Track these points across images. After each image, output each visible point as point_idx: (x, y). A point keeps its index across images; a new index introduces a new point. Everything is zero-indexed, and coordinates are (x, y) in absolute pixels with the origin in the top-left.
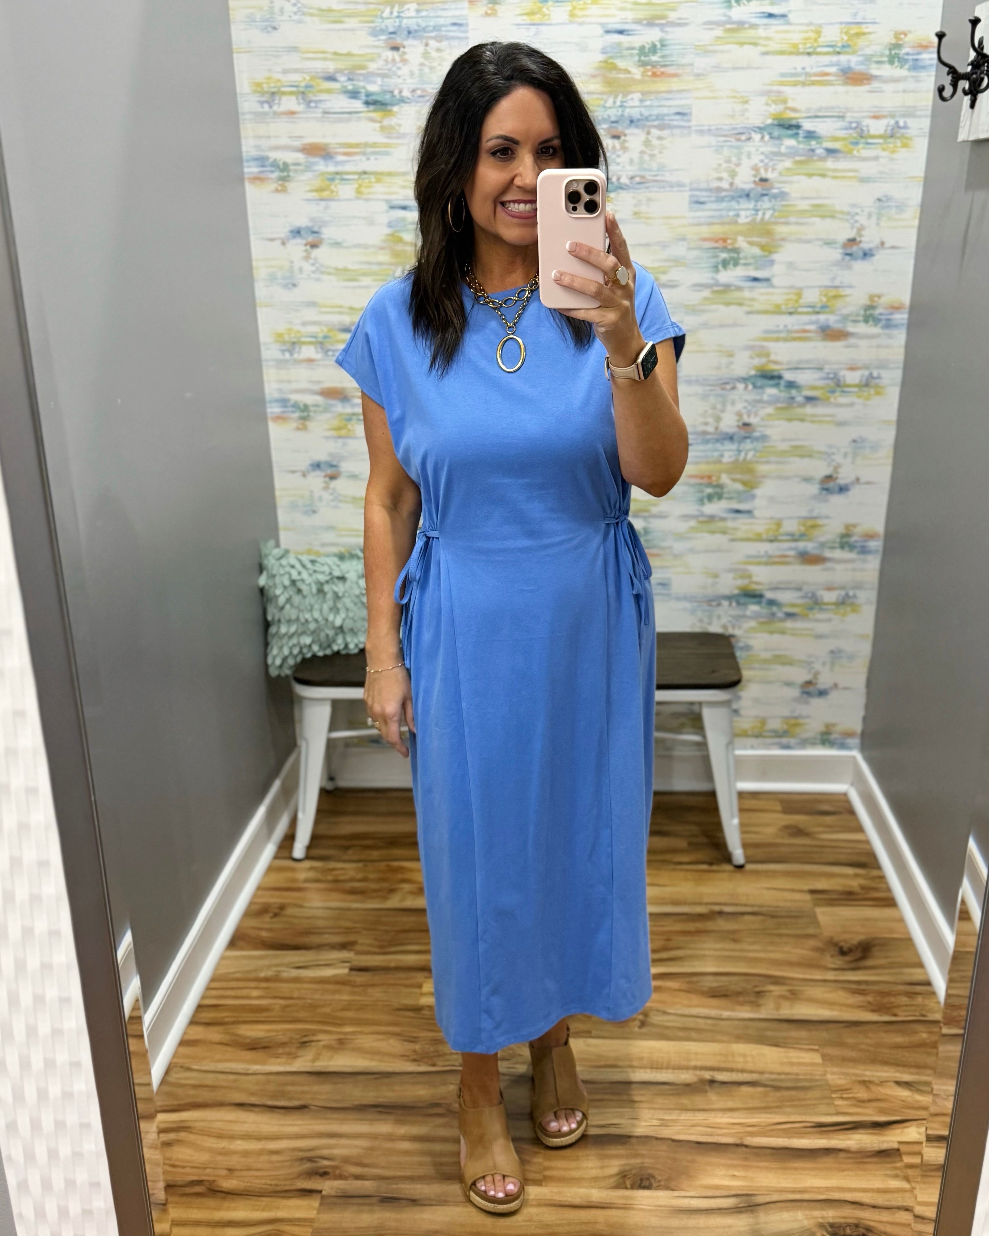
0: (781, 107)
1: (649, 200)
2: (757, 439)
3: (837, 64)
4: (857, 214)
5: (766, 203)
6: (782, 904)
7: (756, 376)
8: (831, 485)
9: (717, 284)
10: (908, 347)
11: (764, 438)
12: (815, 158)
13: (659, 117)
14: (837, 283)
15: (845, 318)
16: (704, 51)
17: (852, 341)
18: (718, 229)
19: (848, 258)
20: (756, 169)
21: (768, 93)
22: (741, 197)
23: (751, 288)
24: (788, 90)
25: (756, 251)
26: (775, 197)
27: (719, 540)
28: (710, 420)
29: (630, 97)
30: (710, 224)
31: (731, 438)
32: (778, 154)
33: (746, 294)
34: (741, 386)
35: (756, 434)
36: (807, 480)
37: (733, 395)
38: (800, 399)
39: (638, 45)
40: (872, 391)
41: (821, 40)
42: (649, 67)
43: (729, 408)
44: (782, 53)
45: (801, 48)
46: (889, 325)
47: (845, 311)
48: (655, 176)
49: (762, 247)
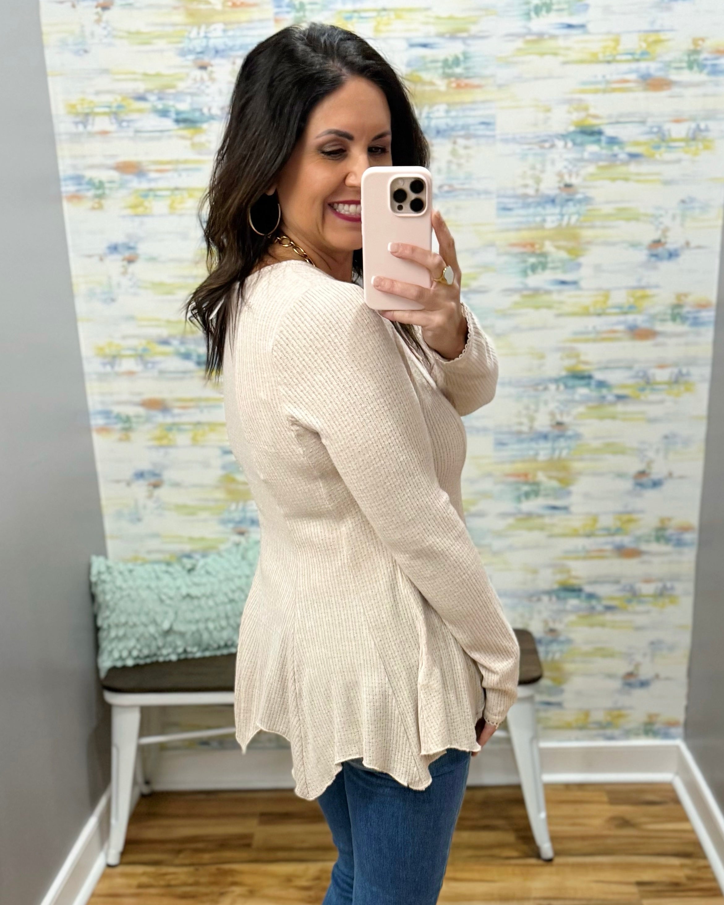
0: (582, 114)
1: (458, 208)
2: (570, 437)
3: (637, 71)
4: (661, 216)
5: (571, 208)
6: (610, 897)
7: (567, 377)
8: (644, 480)
9: (526, 288)
10: (716, 343)
11: (577, 436)
12: (618, 163)
13: (465, 127)
14: (643, 283)
15: (653, 318)
16: (507, 62)
17: (660, 339)
18: (526, 235)
19: (653, 259)
20: (560, 175)
21: (569, 101)
22: (546, 202)
23: (560, 292)
24: (589, 98)
25: (563, 255)
26: (580, 201)
27: (536, 536)
28: (525, 420)
29: (435, 108)
30: (518, 230)
31: (545, 437)
32: (582, 160)
33: (555, 297)
34: (553, 387)
35: (570, 433)
36: (620, 475)
37: (545, 396)
38: (610, 398)
39: (442, 57)
40: (682, 388)
41: (621, 48)
42: (453, 79)
43: (542, 408)
44: (582, 62)
45: (601, 57)
46: (696, 322)
47: (653, 311)
48: (463, 184)
49: (569, 251)
